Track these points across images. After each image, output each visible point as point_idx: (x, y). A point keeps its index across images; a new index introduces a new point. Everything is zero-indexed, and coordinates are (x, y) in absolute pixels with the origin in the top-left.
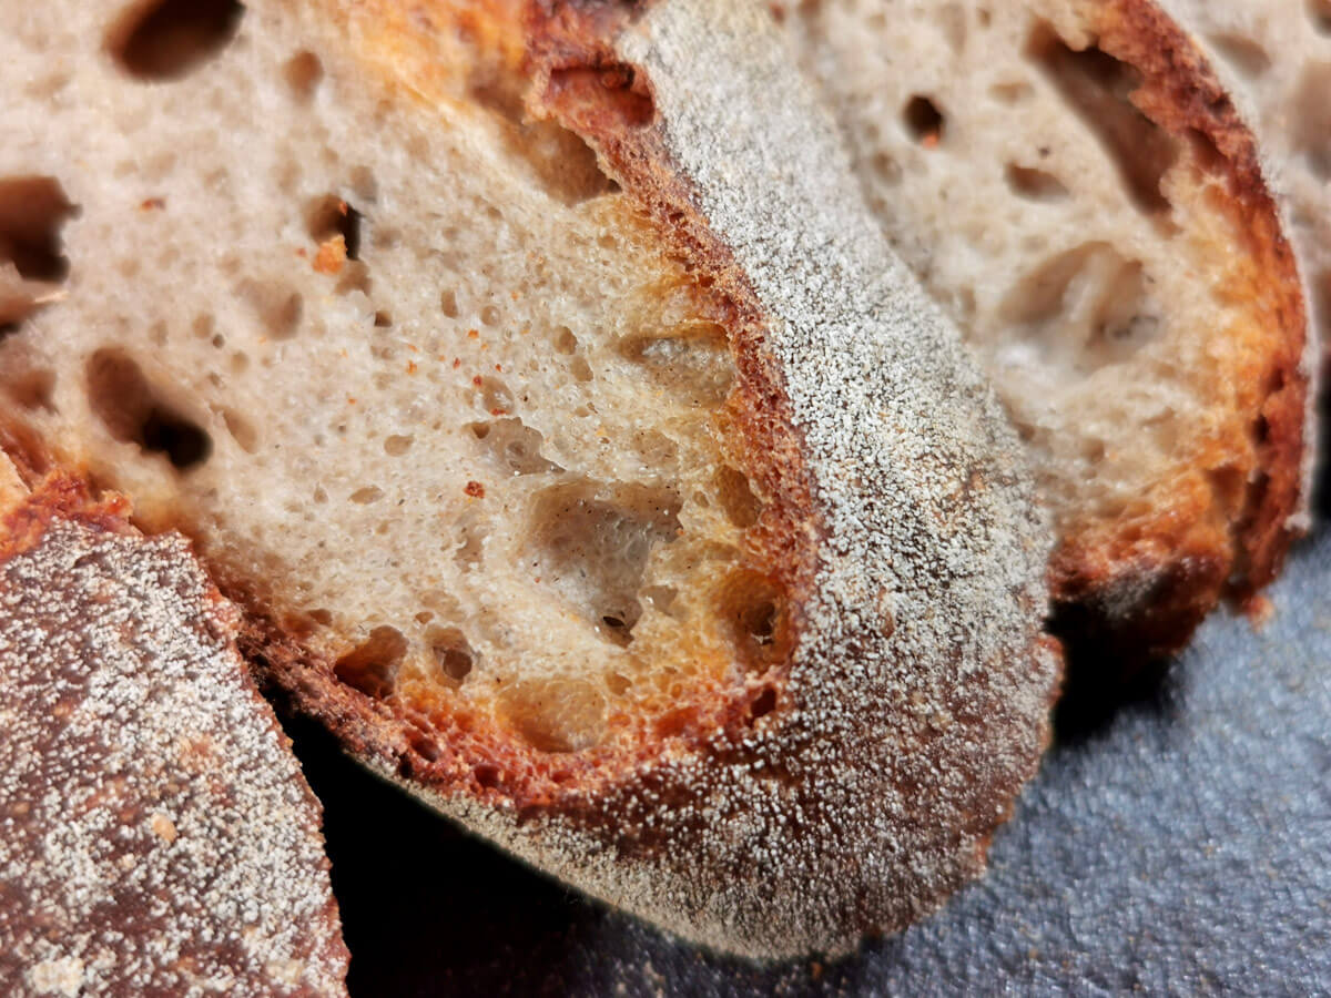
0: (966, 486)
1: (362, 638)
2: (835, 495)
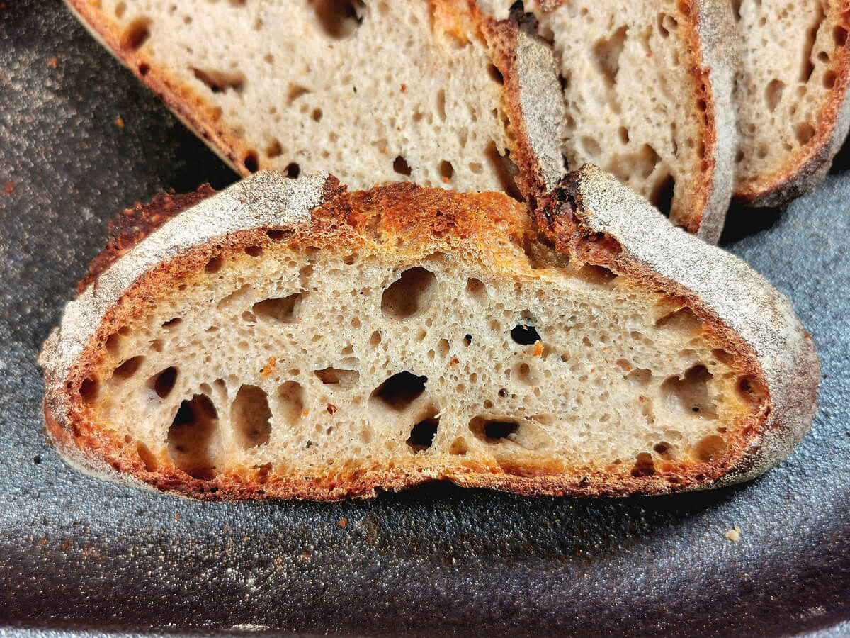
1: (635, 461)
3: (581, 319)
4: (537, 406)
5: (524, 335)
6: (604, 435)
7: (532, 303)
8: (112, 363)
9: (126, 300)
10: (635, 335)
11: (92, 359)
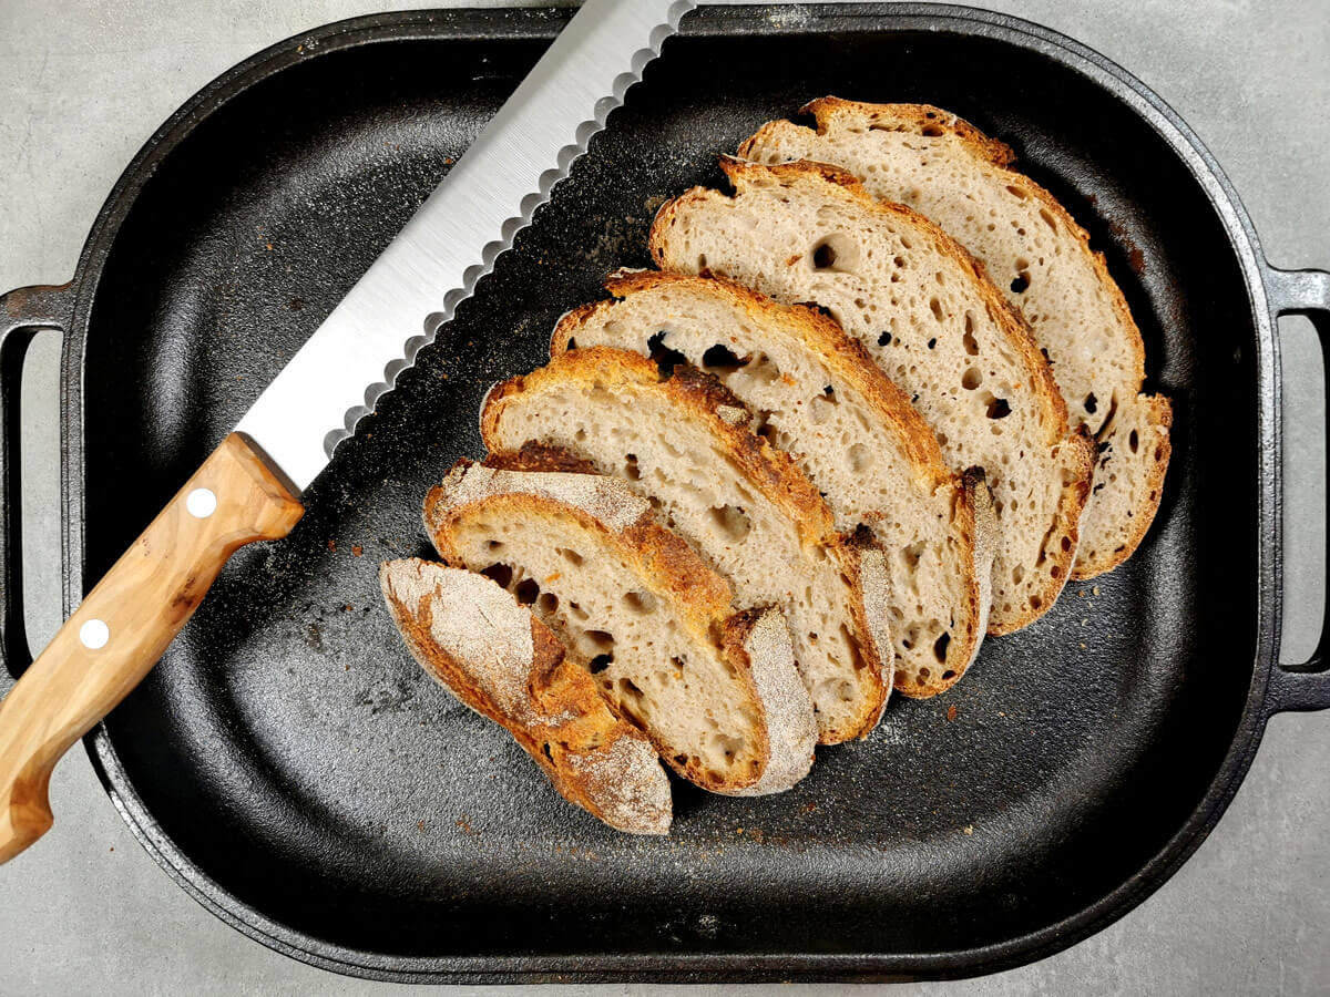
1: (680, 753)
3: (707, 679)
4: (657, 697)
5: (678, 663)
6: (675, 733)
7: (691, 654)
8: (478, 519)
9: (506, 498)
10: (725, 706)
11: (469, 510)
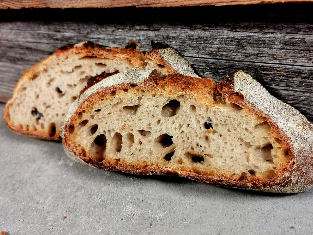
0: (303, 127)
1: (241, 175)
2: (290, 136)
3: (228, 122)
4: (208, 151)
5: (208, 126)
6: (231, 164)
7: (211, 115)
8: (79, 121)
9: (86, 102)
10: (247, 129)
11: (73, 119)
